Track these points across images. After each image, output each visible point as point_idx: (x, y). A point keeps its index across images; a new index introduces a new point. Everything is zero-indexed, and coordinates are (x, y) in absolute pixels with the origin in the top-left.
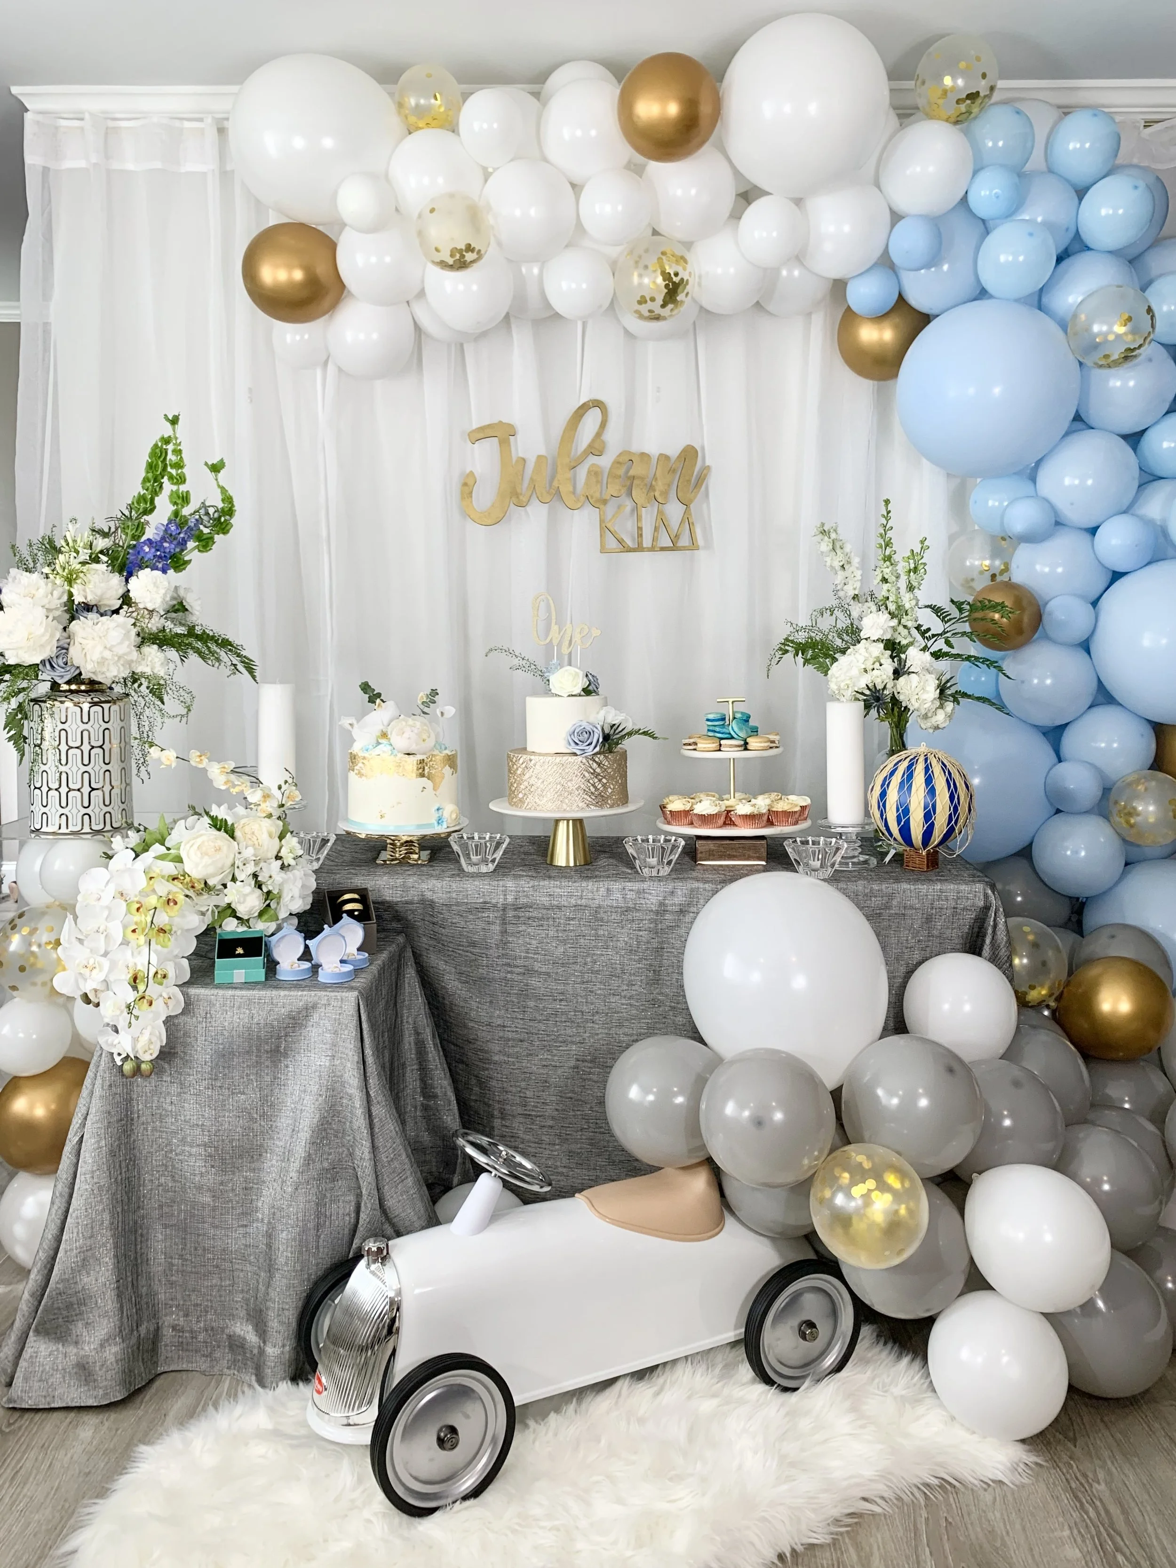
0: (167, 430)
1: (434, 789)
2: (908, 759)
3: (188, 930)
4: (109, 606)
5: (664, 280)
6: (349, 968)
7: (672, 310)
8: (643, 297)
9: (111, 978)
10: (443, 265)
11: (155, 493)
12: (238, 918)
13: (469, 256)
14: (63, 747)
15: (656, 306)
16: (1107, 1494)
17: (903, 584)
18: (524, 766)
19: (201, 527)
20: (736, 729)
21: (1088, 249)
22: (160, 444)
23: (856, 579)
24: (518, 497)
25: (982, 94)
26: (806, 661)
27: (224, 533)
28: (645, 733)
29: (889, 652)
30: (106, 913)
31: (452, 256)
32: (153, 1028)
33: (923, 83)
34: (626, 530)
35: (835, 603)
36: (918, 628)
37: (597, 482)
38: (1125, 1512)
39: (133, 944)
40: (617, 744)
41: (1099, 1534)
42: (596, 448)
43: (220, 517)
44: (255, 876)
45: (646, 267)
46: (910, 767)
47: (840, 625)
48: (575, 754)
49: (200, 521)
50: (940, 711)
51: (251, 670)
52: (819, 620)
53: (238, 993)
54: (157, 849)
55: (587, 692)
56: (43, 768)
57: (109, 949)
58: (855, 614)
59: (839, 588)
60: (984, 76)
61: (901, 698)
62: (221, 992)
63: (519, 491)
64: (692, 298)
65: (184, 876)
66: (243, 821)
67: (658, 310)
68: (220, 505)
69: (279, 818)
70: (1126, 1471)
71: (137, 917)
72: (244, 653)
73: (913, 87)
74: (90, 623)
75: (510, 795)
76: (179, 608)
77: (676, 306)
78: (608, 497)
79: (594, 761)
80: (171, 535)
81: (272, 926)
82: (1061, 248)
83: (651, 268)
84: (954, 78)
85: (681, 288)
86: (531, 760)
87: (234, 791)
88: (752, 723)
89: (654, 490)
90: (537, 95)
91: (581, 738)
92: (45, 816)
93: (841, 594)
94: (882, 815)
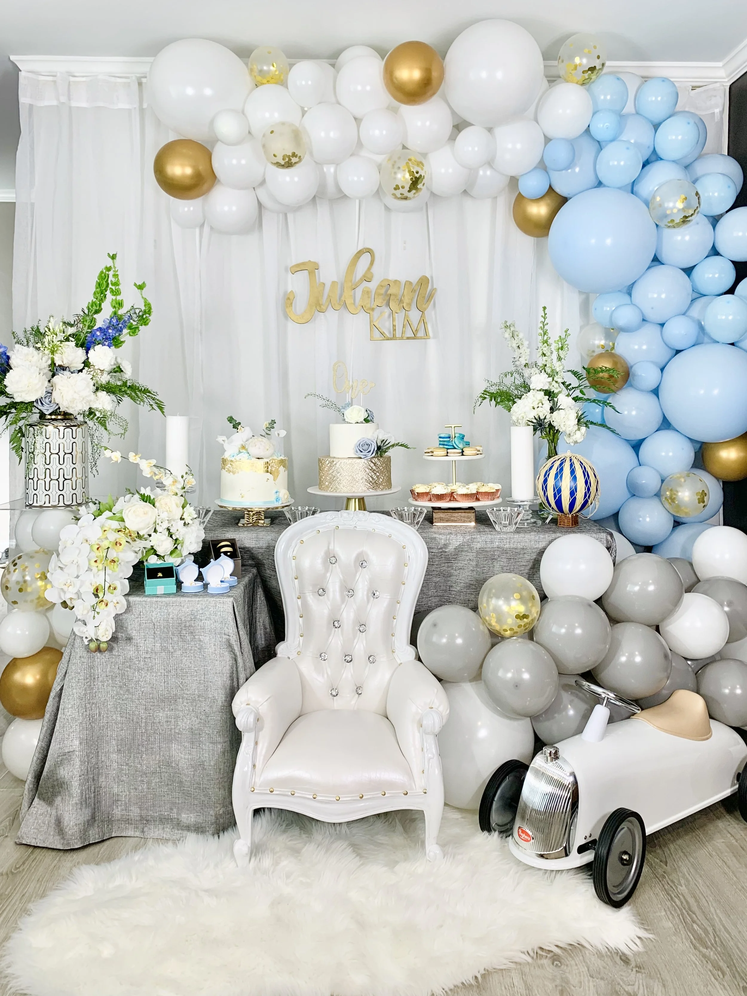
0: (109, 263)
1: (274, 480)
2: (560, 460)
3: (128, 562)
4: (76, 367)
5: (410, 176)
6: (226, 585)
7: (415, 193)
8: (397, 186)
9: (82, 591)
10: (278, 165)
11: (102, 300)
12: (158, 555)
13: (294, 160)
14: (48, 454)
15: (405, 191)
16: (686, 891)
17: (555, 356)
18: (329, 465)
19: (131, 321)
20: (457, 443)
21: (661, 159)
22: (104, 271)
23: (526, 354)
24: (320, 307)
25: (597, 68)
26: (497, 403)
27: (145, 325)
28: (402, 445)
29: (547, 397)
30: (78, 551)
31: (283, 159)
32: (107, 621)
33: (563, 61)
34: (386, 326)
35: (513, 369)
36: (563, 383)
37: (369, 297)
38: (697, 901)
39: (95, 570)
40: (385, 452)
41: (682, 914)
42: (367, 278)
43: (143, 315)
44: (168, 529)
45: (399, 168)
46: (561, 464)
47: (517, 382)
48: (361, 458)
49: (130, 317)
50: (578, 432)
51: (161, 408)
52: (505, 379)
53: (159, 599)
54: (107, 514)
55: (366, 420)
56: (35, 466)
57: (79, 574)
58: (526, 375)
59: (516, 359)
60: (598, 57)
61: (554, 424)
62: (149, 599)
63: (321, 303)
64: (427, 187)
65: (125, 529)
66: (160, 497)
67: (407, 194)
68: (143, 308)
69: (182, 496)
70: (697, 879)
71: (97, 553)
72: (157, 397)
73: (557, 64)
74: (65, 377)
75: (320, 483)
76: (118, 370)
77: (417, 192)
78: (375, 306)
79: (372, 462)
80: (113, 325)
81: (178, 561)
82: (645, 159)
83: (402, 168)
84: (581, 59)
85: (420, 180)
86: (333, 461)
87: (155, 478)
88: (465, 439)
89: (403, 303)
90: (333, 65)
91: (364, 448)
92: (35, 496)
93: (517, 363)
94: (545, 494)
